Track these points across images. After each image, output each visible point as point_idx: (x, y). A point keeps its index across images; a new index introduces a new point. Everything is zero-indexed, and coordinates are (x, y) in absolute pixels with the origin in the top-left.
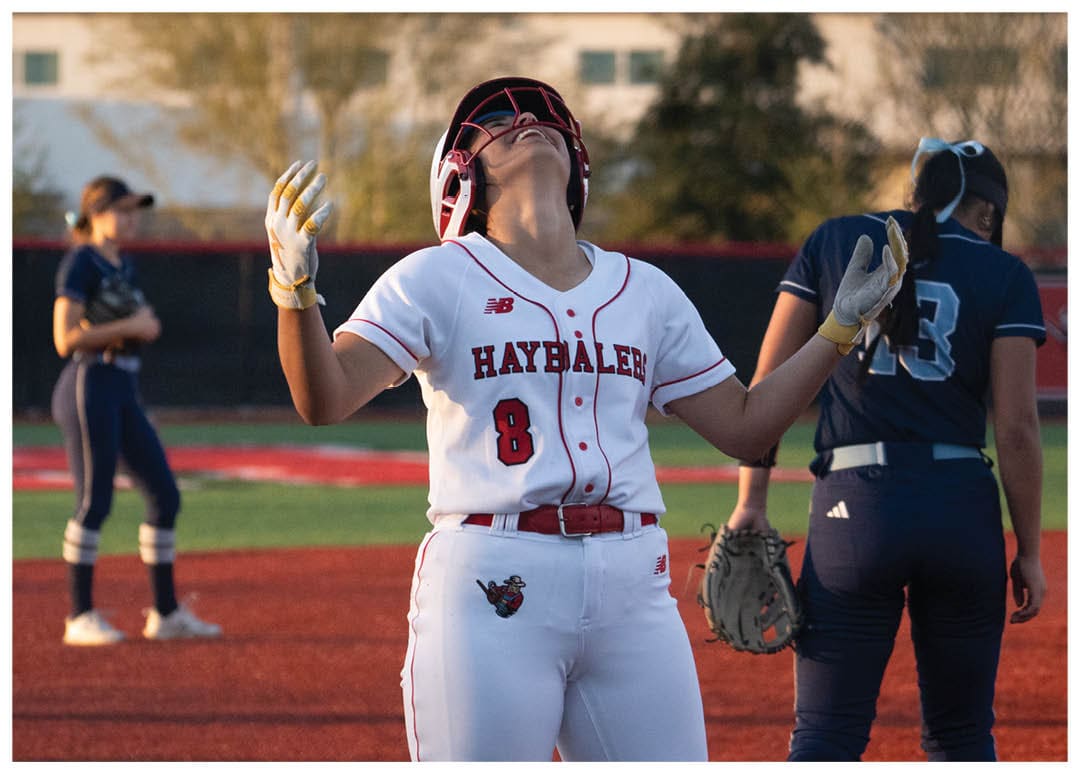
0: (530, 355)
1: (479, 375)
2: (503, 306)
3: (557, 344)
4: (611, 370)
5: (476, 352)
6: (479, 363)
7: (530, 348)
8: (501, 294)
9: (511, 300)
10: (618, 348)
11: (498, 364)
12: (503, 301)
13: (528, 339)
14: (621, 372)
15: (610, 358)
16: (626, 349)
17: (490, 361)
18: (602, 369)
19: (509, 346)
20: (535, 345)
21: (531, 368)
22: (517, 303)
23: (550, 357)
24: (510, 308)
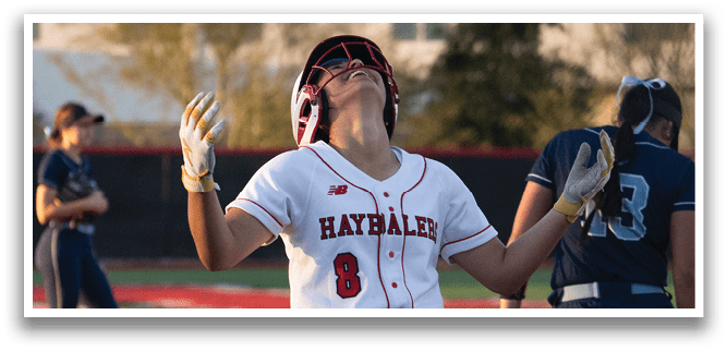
0: (359, 223)
1: (324, 237)
2: (341, 190)
3: (377, 216)
4: (413, 233)
5: (322, 221)
6: (324, 229)
7: (359, 219)
8: (339, 183)
9: (346, 187)
10: (418, 219)
11: (337, 230)
12: (340, 187)
13: (357, 212)
14: (420, 234)
15: (413, 225)
16: (423, 219)
17: (331, 227)
18: (407, 233)
19: (344, 217)
20: (362, 216)
21: (360, 232)
22: (350, 188)
23: (372, 225)
24: (345, 192)
